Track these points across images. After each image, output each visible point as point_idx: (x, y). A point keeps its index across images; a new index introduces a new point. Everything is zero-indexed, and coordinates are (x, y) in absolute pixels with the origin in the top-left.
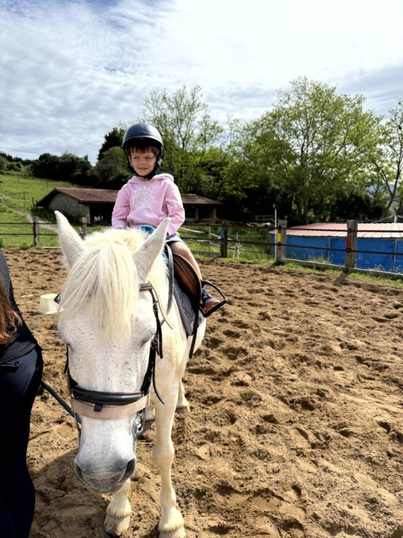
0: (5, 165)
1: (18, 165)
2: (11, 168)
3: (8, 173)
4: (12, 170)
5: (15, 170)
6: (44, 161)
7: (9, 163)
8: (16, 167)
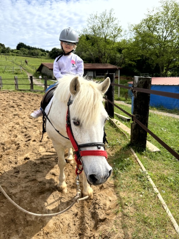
0: (40, 54)
1: (45, 54)
2: (42, 55)
3: (40, 58)
4: (43, 56)
5: (44, 56)
6: (53, 51)
7: (42, 53)
8: (44, 54)
